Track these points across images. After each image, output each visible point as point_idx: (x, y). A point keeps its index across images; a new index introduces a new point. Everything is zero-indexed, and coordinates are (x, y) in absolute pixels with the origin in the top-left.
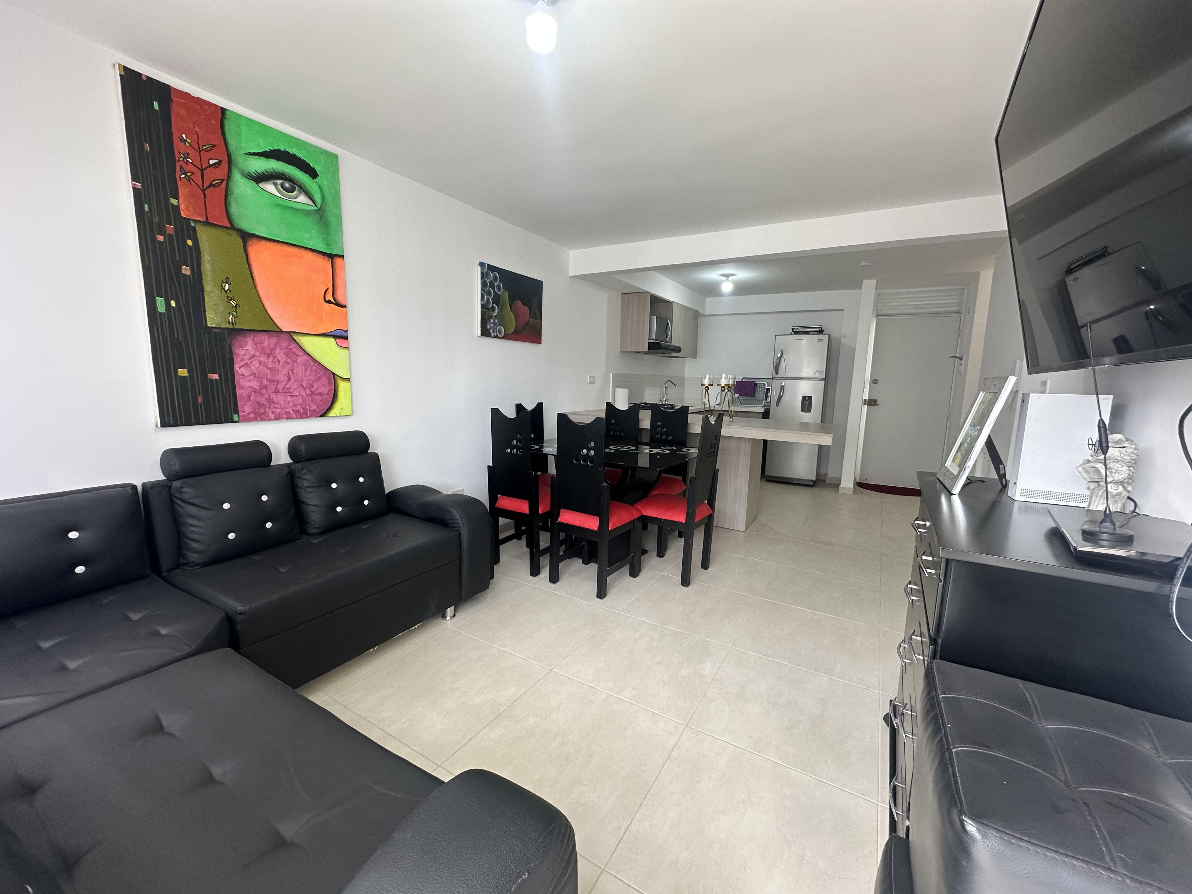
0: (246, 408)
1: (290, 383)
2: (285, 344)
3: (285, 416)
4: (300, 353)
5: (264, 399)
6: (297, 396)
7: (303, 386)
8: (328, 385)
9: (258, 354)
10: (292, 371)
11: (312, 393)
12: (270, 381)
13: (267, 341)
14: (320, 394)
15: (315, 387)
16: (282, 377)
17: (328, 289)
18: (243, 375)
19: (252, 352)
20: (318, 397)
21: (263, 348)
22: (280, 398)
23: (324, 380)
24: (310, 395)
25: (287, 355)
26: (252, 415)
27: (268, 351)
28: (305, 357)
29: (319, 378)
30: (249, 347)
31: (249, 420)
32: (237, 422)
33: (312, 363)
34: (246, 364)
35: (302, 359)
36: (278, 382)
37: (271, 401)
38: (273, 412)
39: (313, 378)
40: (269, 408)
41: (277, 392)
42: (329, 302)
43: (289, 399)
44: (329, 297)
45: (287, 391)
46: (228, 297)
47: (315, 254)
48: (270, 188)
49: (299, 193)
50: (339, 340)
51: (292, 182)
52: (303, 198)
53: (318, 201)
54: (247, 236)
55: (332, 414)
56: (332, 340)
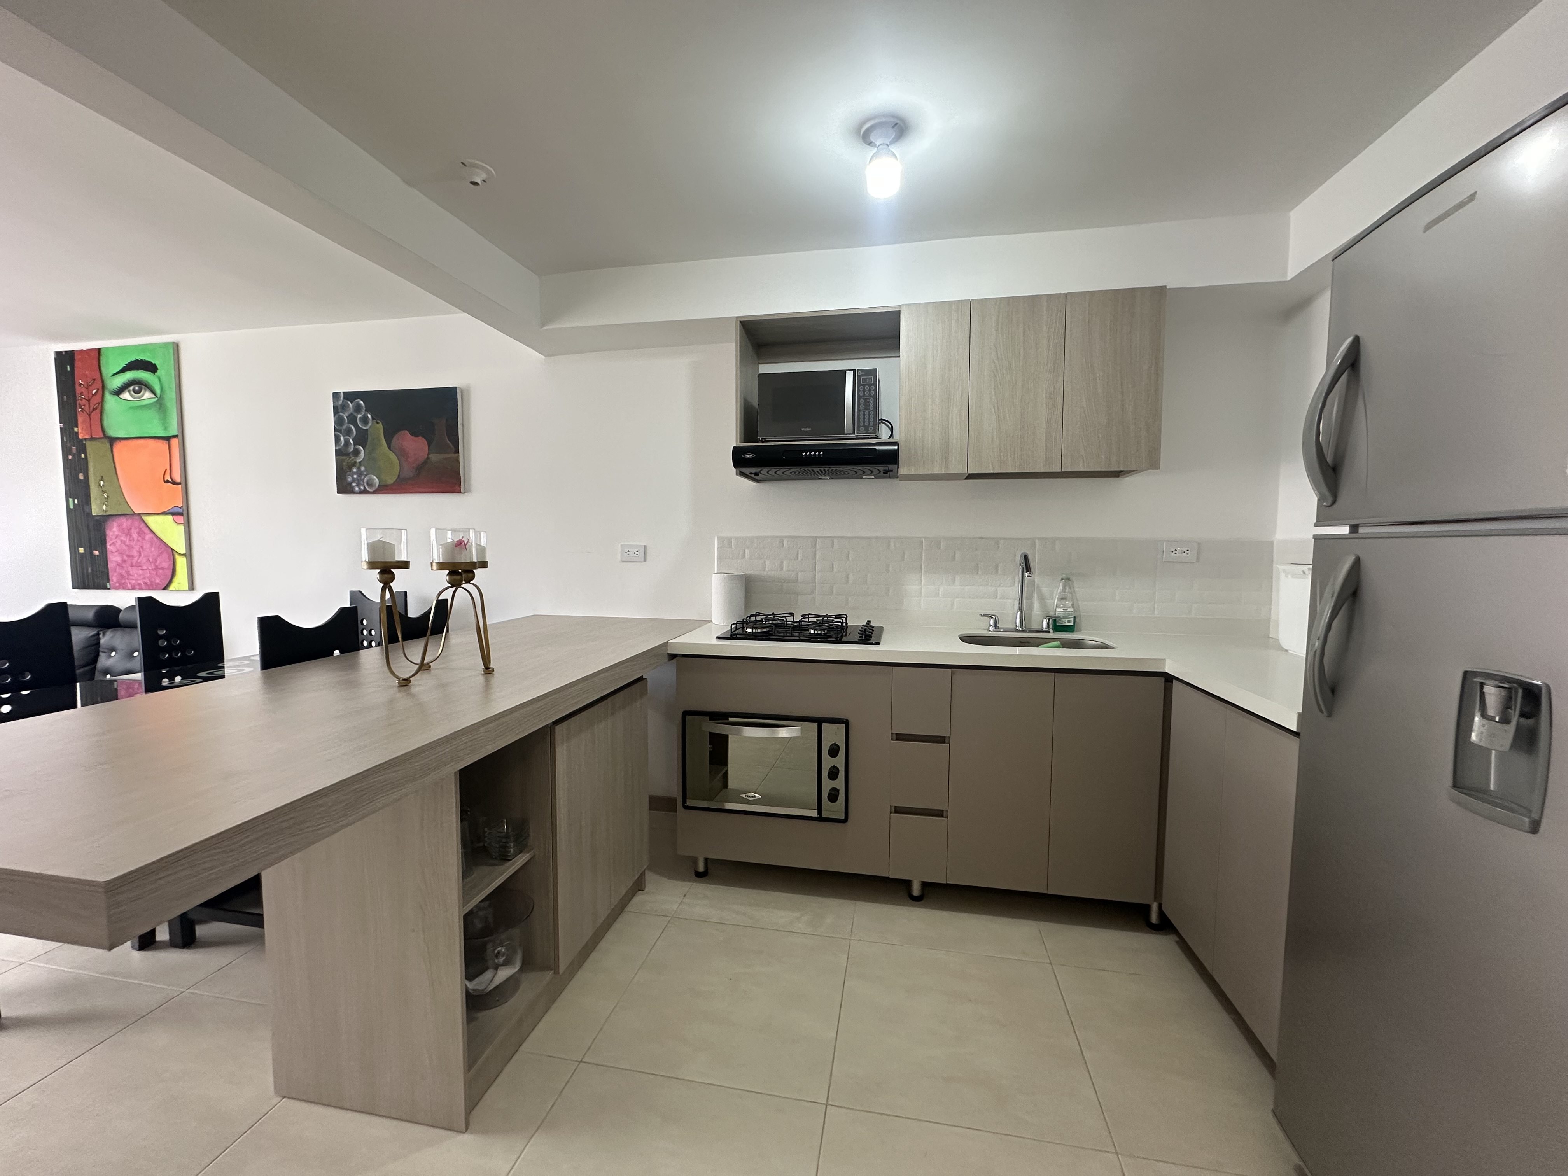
0: (114, 578)
1: (141, 558)
2: (136, 524)
3: (138, 587)
4: (147, 531)
5: (124, 572)
6: (146, 569)
7: (149, 561)
8: (168, 560)
9: (120, 534)
10: (142, 547)
11: (157, 568)
12: (127, 556)
13: (125, 522)
14: (163, 569)
15: (158, 562)
16: (135, 553)
17: (166, 470)
18: (112, 552)
19: (117, 533)
20: (161, 571)
21: (123, 529)
22: (134, 571)
23: (165, 555)
24: (155, 569)
25: (138, 533)
26: (117, 585)
27: (126, 531)
28: (152, 535)
29: (161, 553)
30: (114, 529)
31: (116, 588)
32: (109, 589)
33: (156, 540)
34: (113, 543)
35: (149, 536)
36: (132, 557)
37: (128, 573)
38: (130, 583)
39: (156, 553)
40: (128, 579)
41: (132, 566)
42: (168, 482)
43: (141, 572)
44: (168, 478)
45: (139, 565)
46: (103, 491)
47: (157, 440)
48: (126, 395)
49: (145, 390)
50: (175, 517)
51: (141, 385)
52: (148, 395)
53: (158, 392)
54: (112, 441)
55: (172, 587)
56: (170, 517)
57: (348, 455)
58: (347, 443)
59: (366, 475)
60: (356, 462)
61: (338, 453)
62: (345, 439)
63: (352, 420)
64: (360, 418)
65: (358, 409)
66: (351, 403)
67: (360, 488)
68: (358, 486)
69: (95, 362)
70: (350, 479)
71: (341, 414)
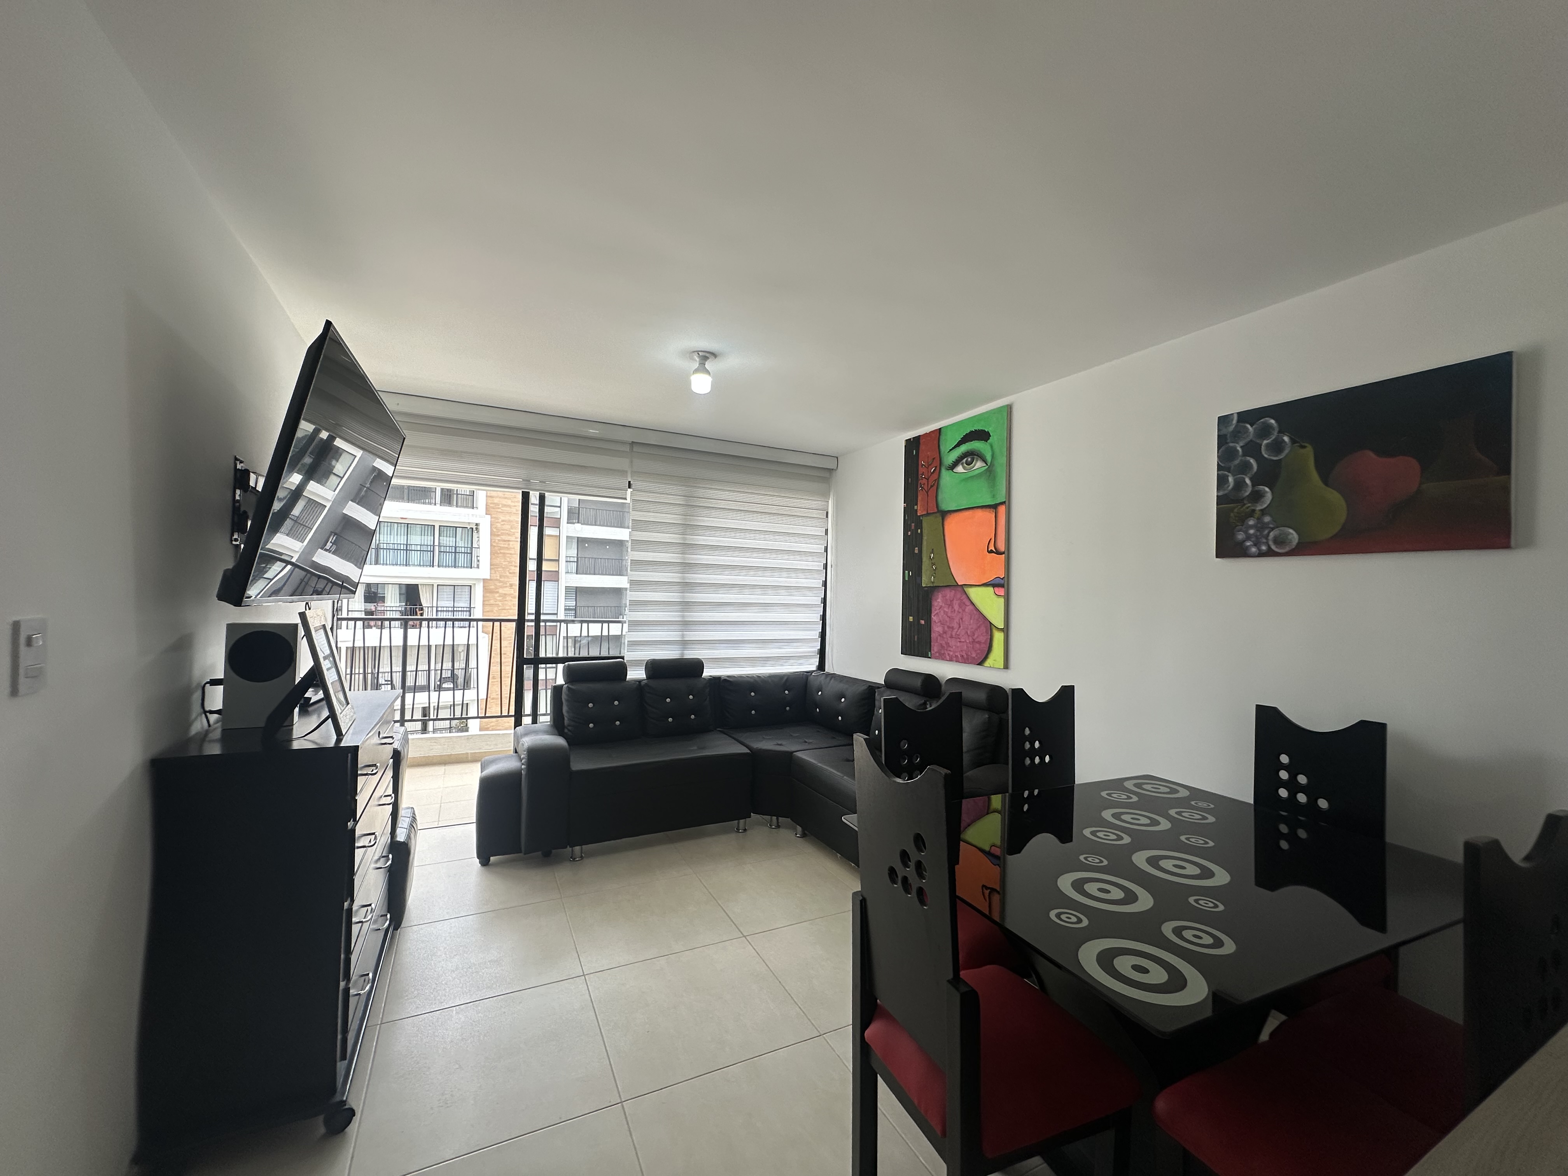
0: (935, 648)
1: (959, 631)
2: (959, 595)
3: (954, 659)
4: (968, 603)
5: (944, 642)
6: (963, 642)
7: (968, 634)
8: (985, 634)
9: (943, 605)
10: (962, 619)
11: (974, 641)
12: (949, 627)
13: (949, 593)
14: (979, 643)
15: (976, 636)
16: (956, 625)
17: (991, 539)
18: (935, 622)
19: (940, 604)
20: (978, 645)
21: (946, 600)
22: (952, 642)
23: (983, 629)
24: (972, 642)
25: (960, 606)
26: (937, 654)
27: (949, 603)
28: (971, 607)
29: (979, 627)
30: (939, 600)
31: (936, 658)
32: (930, 658)
33: (975, 612)
34: (937, 613)
35: (969, 608)
36: (953, 628)
37: (947, 644)
38: (948, 654)
39: (975, 627)
40: (947, 650)
41: (951, 637)
42: (991, 552)
43: (959, 644)
44: (992, 548)
45: (958, 637)
46: (932, 563)
47: (984, 509)
48: (960, 469)
49: (977, 461)
50: (996, 589)
51: (973, 455)
52: (979, 464)
53: (989, 459)
54: (944, 514)
55: (987, 664)
56: (991, 589)
57: (1241, 501)
58: (1240, 485)
59: (1273, 529)
60: (1254, 511)
61: (1220, 500)
62: (1235, 481)
63: (1252, 449)
64: (1267, 445)
65: (1265, 431)
66: (1252, 426)
67: (1259, 549)
68: (1255, 545)
69: (936, 442)
70: (1240, 536)
71: (1231, 445)
